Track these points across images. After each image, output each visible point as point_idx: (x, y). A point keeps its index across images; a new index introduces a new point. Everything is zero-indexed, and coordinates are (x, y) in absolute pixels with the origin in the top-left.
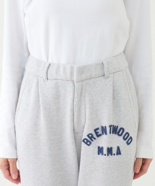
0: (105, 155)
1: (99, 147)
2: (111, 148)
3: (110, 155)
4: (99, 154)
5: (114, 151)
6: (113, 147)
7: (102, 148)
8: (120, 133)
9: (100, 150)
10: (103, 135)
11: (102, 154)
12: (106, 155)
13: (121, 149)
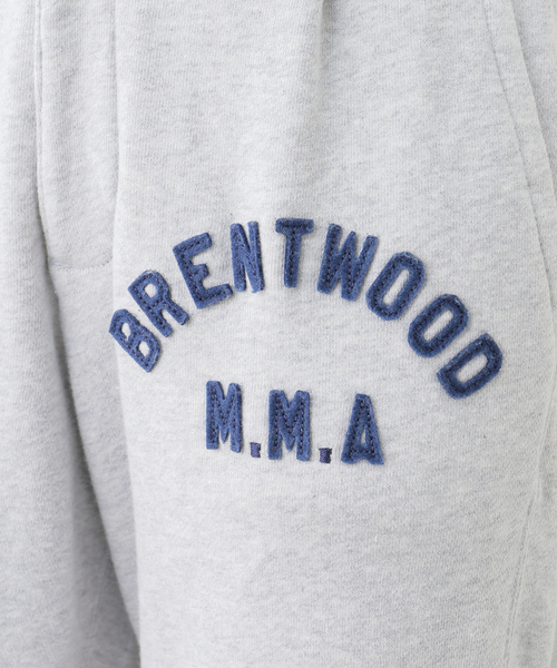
0: (256, 451)
1: (214, 390)
2: (303, 401)
3: (289, 456)
4: (212, 441)
5: (329, 426)
6: (318, 393)
7: (237, 394)
8: (390, 297)
9: (223, 412)
10: (240, 296)
11: (238, 445)
12: (265, 450)
13: (384, 419)
